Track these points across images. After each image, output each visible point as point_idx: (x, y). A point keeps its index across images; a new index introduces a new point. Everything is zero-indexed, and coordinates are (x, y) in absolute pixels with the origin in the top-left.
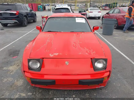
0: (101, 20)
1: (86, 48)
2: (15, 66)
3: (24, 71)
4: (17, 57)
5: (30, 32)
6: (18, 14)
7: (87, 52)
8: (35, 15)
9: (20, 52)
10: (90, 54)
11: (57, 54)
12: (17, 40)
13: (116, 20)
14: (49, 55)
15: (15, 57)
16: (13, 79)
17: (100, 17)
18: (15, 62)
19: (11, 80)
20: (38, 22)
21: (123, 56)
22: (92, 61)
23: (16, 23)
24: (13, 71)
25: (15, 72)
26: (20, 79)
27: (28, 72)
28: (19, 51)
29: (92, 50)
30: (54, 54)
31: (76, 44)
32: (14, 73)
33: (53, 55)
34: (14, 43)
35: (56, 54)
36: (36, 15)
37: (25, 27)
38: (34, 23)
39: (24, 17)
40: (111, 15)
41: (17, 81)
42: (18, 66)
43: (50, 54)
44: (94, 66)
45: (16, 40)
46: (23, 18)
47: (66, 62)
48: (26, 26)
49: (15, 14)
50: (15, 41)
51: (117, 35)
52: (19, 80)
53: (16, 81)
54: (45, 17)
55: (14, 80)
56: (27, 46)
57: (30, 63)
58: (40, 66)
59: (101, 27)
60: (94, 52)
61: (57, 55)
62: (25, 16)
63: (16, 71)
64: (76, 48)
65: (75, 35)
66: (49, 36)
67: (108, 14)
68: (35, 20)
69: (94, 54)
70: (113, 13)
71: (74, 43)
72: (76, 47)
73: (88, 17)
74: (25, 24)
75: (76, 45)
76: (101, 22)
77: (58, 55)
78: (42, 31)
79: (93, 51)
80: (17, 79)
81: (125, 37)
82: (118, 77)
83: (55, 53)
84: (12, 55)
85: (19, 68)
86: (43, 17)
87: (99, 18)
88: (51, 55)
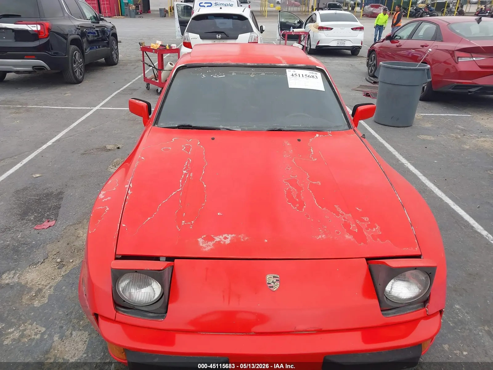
0: (365, 61)
1: (341, 212)
2: (48, 267)
3: (96, 316)
4: (52, 223)
5: (98, 107)
6: (46, 33)
7: (347, 226)
8: (112, 38)
9: (63, 202)
10: (360, 236)
11: (227, 239)
12: (49, 143)
13: (428, 69)
14: (197, 242)
15: (46, 224)
16: (43, 329)
17: (359, 48)
18: (49, 247)
19: (36, 334)
20: (125, 64)
21: (462, 218)
22: (370, 270)
23: (38, 72)
24: (40, 290)
25: (50, 296)
26: (74, 329)
27: (114, 321)
28: (59, 196)
29: (366, 219)
30: (217, 239)
31: (299, 189)
32: (46, 300)
33: (211, 243)
34: (36, 156)
35: (225, 238)
36: (115, 35)
37: (76, 86)
38: (109, 69)
39: (73, 47)
40: (405, 43)
41: (61, 338)
42: (61, 265)
43: (200, 240)
44: (380, 295)
45: (44, 147)
46: (67, 51)
47: (270, 278)
48: (79, 82)
49: (35, 36)
50: (39, 150)
51: (428, 125)
52: (71, 334)
53: (56, 338)
54: (156, 51)
55: (51, 336)
56: (101, 196)
57: (122, 285)
58: (162, 295)
59: (368, 90)
60: (377, 229)
61: (228, 241)
62: (75, 42)
63: (55, 290)
64: (300, 208)
65: (287, 142)
66: (188, 149)
67: (392, 42)
68: (115, 56)
69: (374, 237)
70: (410, 37)
71: (292, 182)
72: (301, 204)
73: (313, 47)
74: (74, 73)
75: (298, 196)
76: (365, 69)
77: (232, 242)
78: (156, 122)
79: (371, 226)
80: (62, 327)
81: (459, 134)
82: (457, 314)
83: (221, 234)
84: (33, 214)
85: (67, 276)
86: (145, 49)
87: (355, 51)
88: (204, 245)
